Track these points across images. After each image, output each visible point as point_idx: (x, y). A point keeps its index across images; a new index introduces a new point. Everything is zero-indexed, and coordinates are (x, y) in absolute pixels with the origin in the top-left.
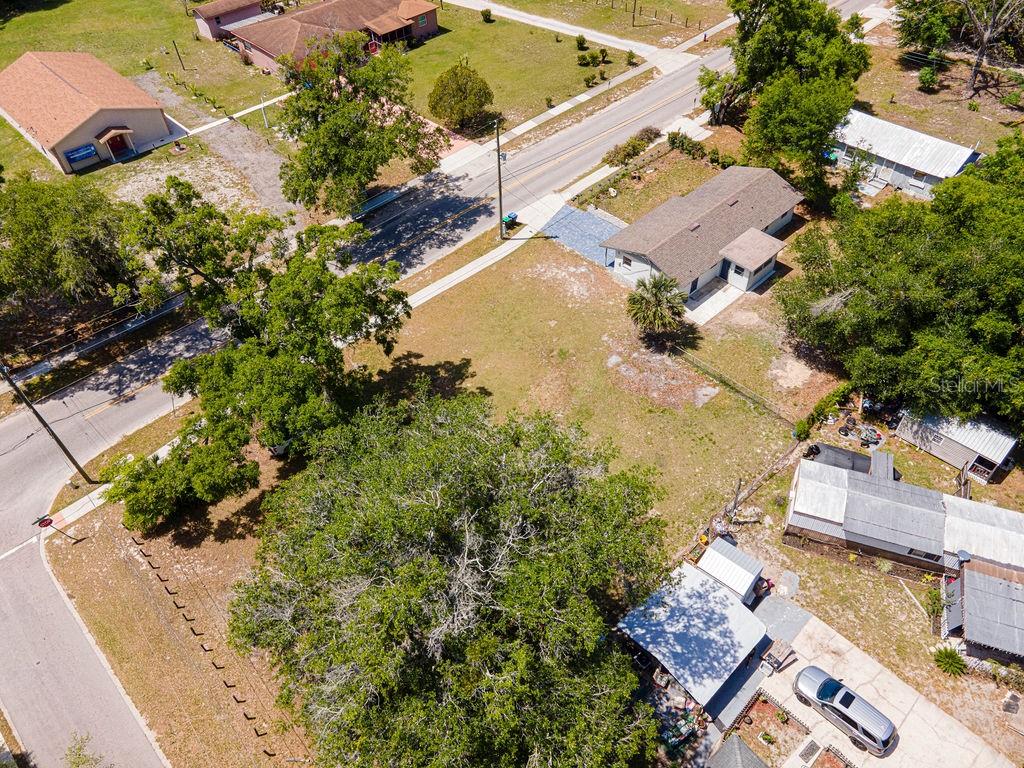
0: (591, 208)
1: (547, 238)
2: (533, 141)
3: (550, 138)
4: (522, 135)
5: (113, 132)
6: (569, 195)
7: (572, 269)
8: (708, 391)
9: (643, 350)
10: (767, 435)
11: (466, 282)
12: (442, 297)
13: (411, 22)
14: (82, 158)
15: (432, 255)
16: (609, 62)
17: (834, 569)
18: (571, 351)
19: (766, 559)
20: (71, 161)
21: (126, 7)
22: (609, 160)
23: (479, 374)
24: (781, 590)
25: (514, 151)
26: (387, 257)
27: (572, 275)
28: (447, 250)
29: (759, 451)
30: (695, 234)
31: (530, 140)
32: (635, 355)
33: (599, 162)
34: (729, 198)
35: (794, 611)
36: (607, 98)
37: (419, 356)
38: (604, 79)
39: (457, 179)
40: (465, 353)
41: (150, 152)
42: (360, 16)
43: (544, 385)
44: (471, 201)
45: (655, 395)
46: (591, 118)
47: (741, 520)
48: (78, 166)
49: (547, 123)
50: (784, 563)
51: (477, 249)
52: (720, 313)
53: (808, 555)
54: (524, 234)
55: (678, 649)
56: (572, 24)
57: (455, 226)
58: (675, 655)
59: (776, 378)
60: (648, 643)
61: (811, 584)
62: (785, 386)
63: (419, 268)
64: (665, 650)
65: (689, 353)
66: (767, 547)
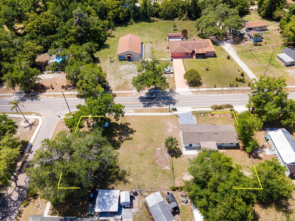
0: (194, 116)
1: (178, 116)
2: (202, 93)
3: (207, 95)
4: (201, 91)
5: (129, 55)
6: (194, 110)
7: (174, 126)
8: (168, 168)
9: (166, 151)
10: (167, 184)
11: (153, 116)
12: (146, 116)
13: (206, 53)
14: (122, 58)
15: (154, 107)
16: (244, 82)
17: (146, 215)
18: (154, 142)
19: (138, 203)
20: (120, 58)
21: (161, 27)
22: (212, 107)
23: (134, 135)
24: (133, 210)
25: (195, 94)
26: (146, 103)
27: (173, 127)
28: (158, 108)
29: (162, 186)
30: (198, 135)
31: (202, 92)
32: (164, 151)
33: (210, 106)
34: (217, 131)
35: (130, 215)
36: (231, 92)
37: (130, 125)
38: (237, 86)
39: (176, 94)
40: (137, 129)
41: (133, 61)
42: (195, 47)
43: (141, 145)
44: (173, 100)
45: (157, 161)
46: (222, 94)
47: (143, 194)
48: (121, 59)
49: (210, 91)
50: (140, 207)
51: (162, 111)
52: (191, 155)
53: (145, 209)
54: (175, 113)
55: (101, 201)
56: (249, 68)
57: (165, 104)
58: (99, 201)
59: (184, 175)
60: (99, 196)
61: (139, 214)
62: (184, 178)
63: (149, 108)
64: (99, 199)
65: (174, 158)
66: (141, 202)
